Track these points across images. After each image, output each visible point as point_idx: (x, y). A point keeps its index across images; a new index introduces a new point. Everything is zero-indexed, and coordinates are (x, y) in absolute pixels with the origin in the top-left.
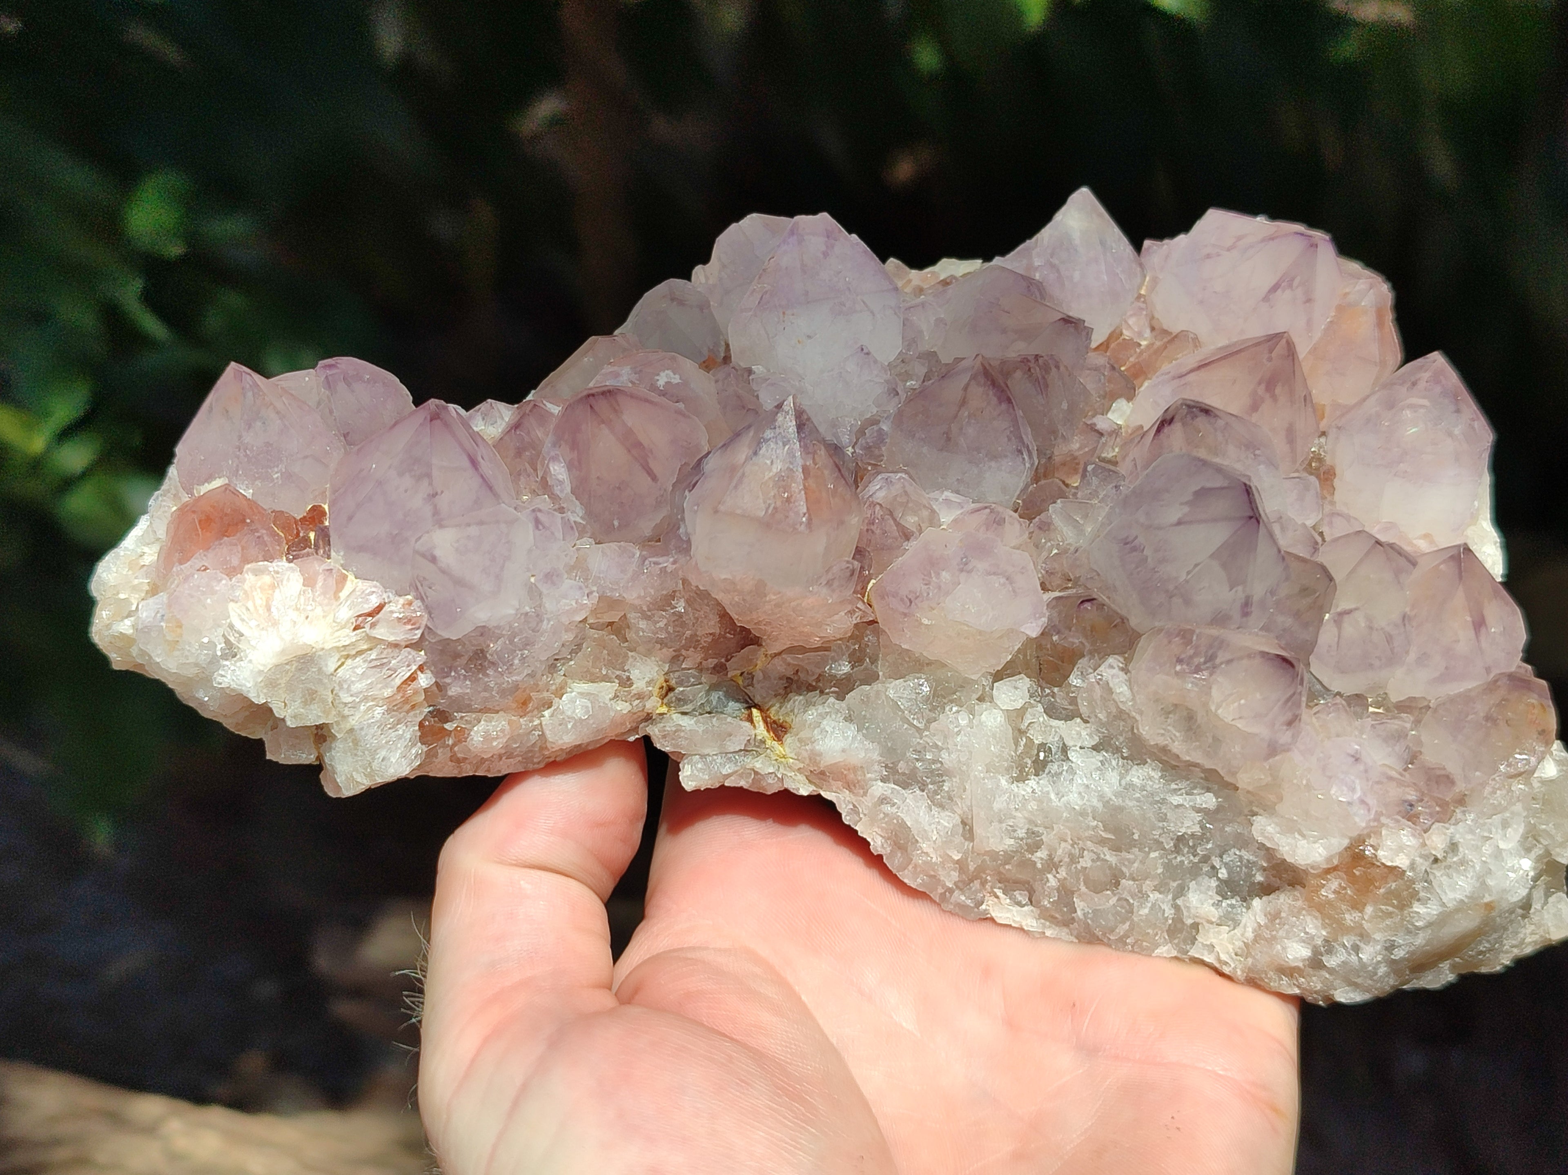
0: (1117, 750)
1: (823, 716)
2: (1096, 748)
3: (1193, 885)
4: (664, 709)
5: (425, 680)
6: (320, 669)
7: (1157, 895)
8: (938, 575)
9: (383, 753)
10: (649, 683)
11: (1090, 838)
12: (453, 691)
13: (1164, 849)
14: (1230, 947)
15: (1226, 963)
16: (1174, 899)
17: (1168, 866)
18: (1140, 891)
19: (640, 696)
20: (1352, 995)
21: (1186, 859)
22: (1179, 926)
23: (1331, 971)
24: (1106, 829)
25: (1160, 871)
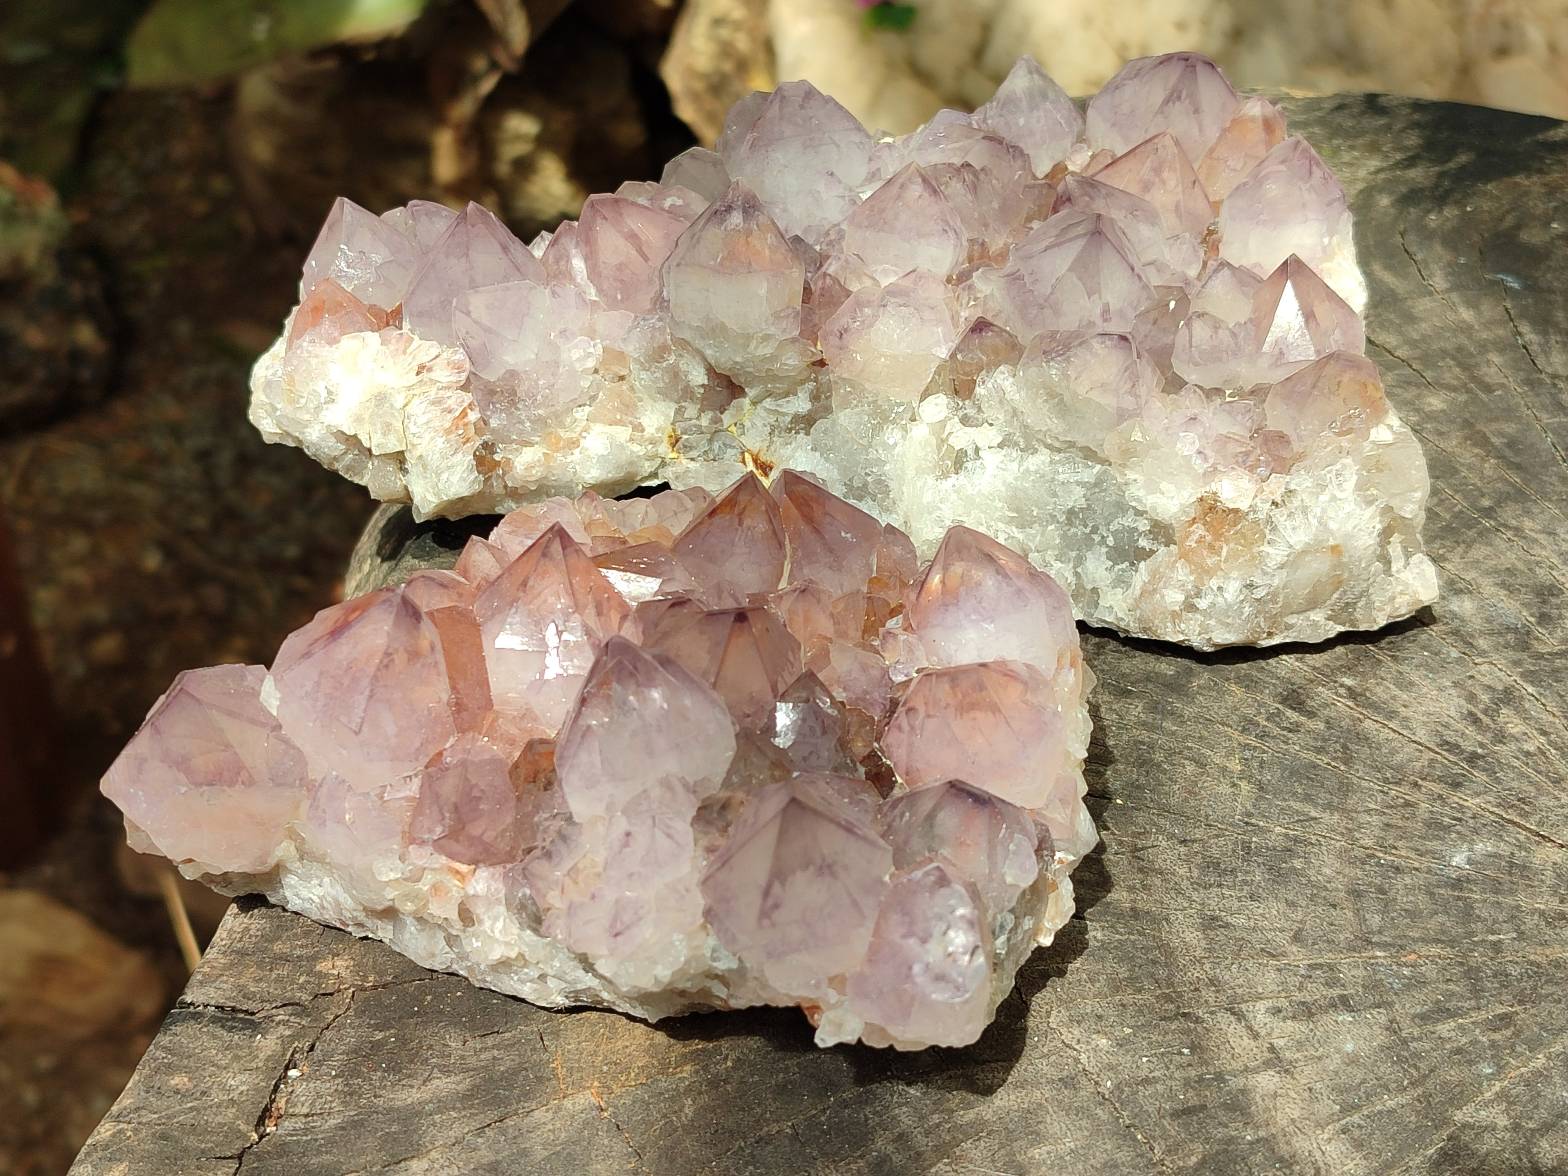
0: (1016, 444)
1: (795, 450)
2: (1001, 446)
3: (1089, 555)
4: (674, 455)
5: (473, 416)
6: (392, 405)
7: (1059, 564)
8: (861, 311)
9: (444, 476)
10: (658, 430)
11: (999, 519)
12: (494, 423)
13: (1058, 522)
14: (1125, 606)
15: (1122, 619)
16: (1075, 567)
17: (1064, 536)
18: (1044, 561)
19: (653, 442)
20: (1227, 636)
21: (1078, 530)
22: (1081, 591)
23: (1204, 613)
24: (1010, 510)
25: (1057, 541)
